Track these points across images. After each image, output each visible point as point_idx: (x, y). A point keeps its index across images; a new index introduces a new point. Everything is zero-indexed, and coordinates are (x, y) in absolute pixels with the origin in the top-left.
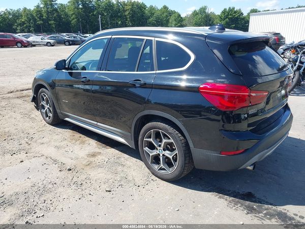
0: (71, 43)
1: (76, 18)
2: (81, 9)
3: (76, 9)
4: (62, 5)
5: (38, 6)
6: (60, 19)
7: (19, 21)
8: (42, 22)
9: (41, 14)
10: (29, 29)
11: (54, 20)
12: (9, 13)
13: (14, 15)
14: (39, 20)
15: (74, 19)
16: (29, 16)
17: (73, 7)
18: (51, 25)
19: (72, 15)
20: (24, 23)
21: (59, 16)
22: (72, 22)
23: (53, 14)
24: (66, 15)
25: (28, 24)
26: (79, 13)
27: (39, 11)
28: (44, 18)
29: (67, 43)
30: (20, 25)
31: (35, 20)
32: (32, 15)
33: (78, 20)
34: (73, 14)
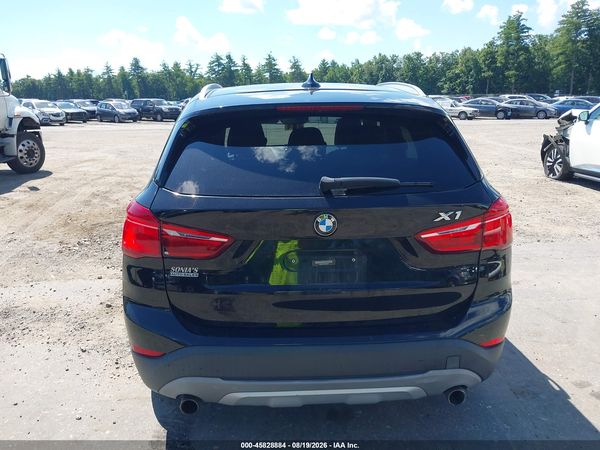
0: (509, 113)
1: (566, 62)
2: (584, 41)
3: (569, 44)
4: (540, 37)
5: (492, 44)
6: (530, 66)
7: (449, 74)
8: (491, 73)
9: (493, 58)
10: (464, 87)
11: (516, 70)
12: (438, 60)
13: (445, 62)
14: (486, 69)
15: (559, 64)
16: (470, 63)
17: (563, 40)
18: (507, 78)
19: (558, 55)
20: (458, 76)
21: (530, 61)
22: (554, 71)
23: (518, 57)
24: (546, 56)
25: (464, 79)
26: (575, 51)
27: (491, 53)
28: (499, 65)
29: (501, 114)
30: (451, 80)
31: (479, 70)
32: (476, 62)
33: (569, 67)
34: (561, 54)
